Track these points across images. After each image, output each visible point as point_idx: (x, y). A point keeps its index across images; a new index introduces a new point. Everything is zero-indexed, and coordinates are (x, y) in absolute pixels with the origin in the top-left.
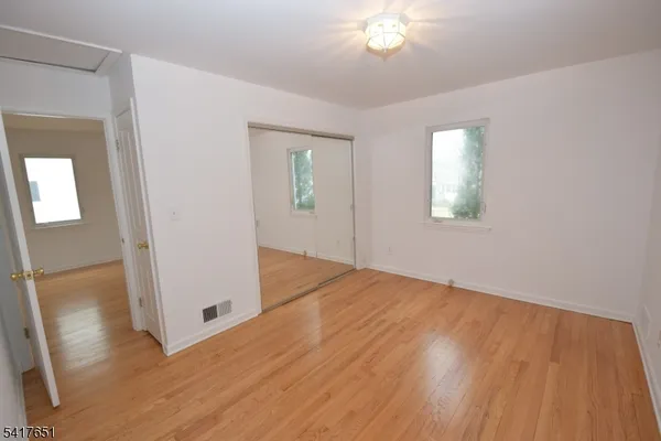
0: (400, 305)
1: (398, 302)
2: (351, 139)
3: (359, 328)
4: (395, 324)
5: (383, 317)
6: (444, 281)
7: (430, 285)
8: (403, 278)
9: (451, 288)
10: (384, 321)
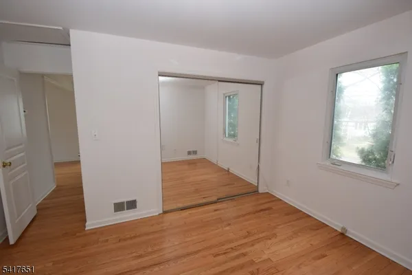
0: (274, 240)
1: (275, 235)
2: (261, 84)
3: (217, 255)
4: (252, 263)
5: (248, 249)
6: (337, 225)
7: (321, 226)
8: (297, 211)
9: (343, 235)
10: (244, 255)
